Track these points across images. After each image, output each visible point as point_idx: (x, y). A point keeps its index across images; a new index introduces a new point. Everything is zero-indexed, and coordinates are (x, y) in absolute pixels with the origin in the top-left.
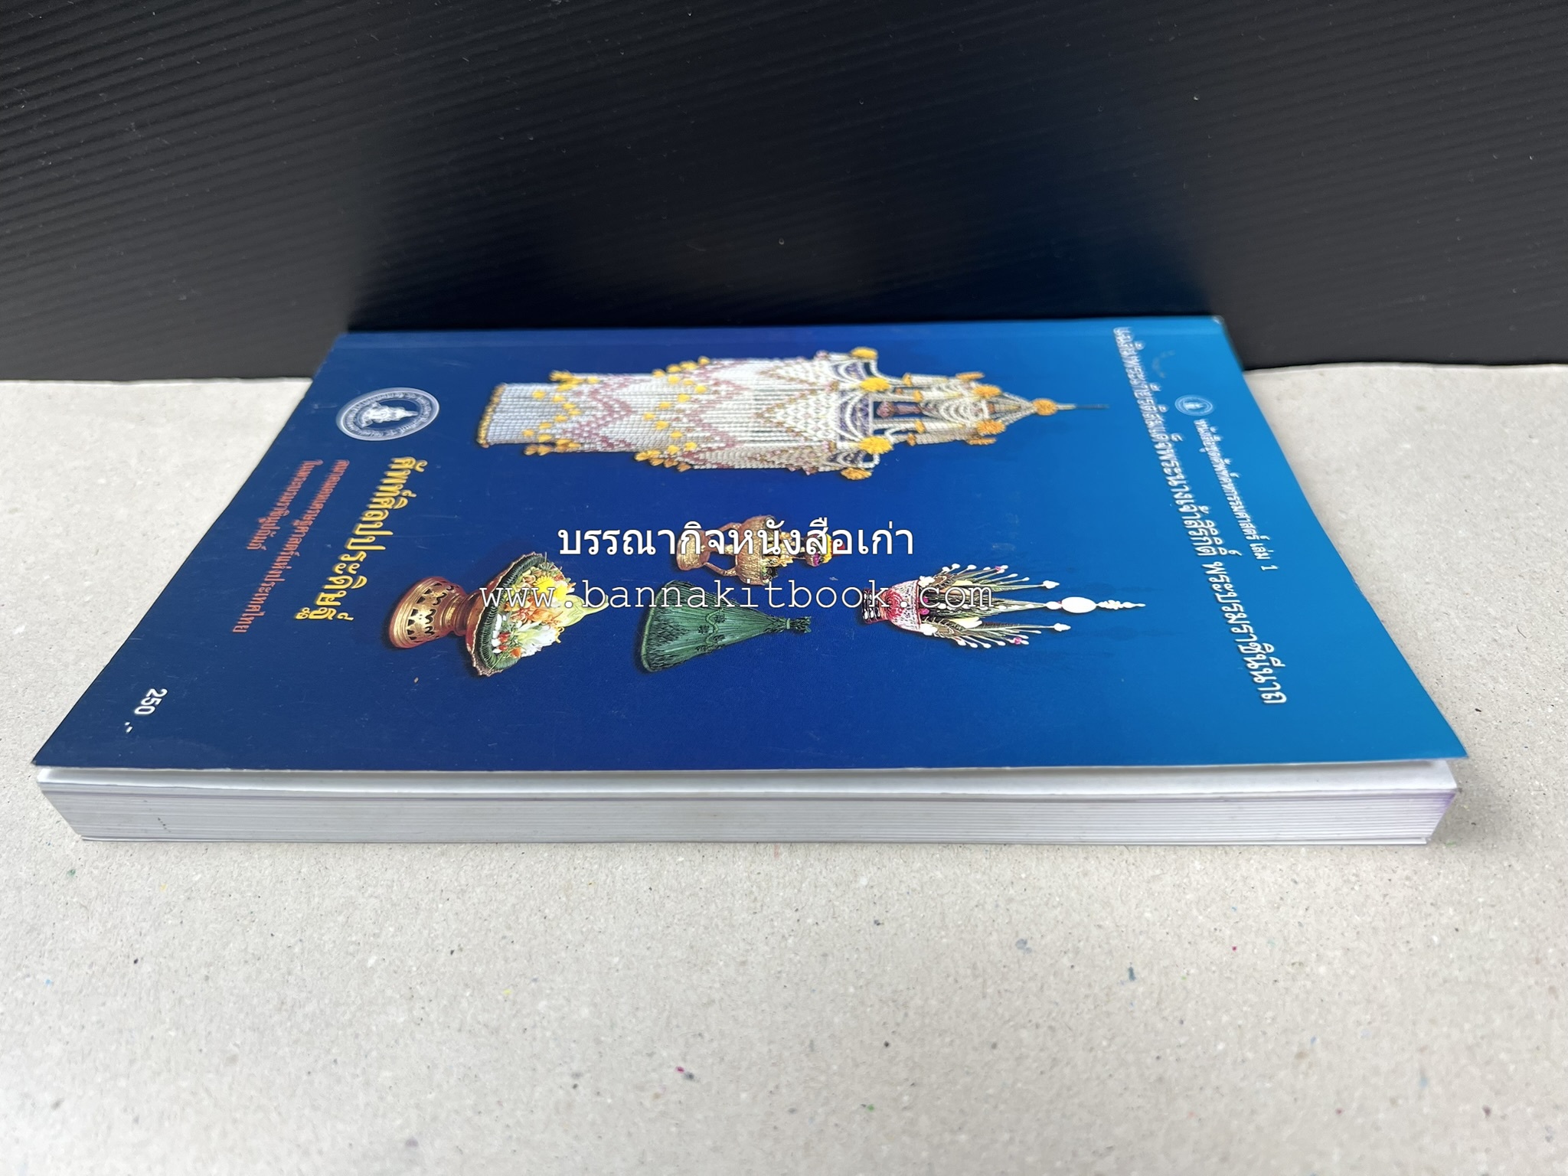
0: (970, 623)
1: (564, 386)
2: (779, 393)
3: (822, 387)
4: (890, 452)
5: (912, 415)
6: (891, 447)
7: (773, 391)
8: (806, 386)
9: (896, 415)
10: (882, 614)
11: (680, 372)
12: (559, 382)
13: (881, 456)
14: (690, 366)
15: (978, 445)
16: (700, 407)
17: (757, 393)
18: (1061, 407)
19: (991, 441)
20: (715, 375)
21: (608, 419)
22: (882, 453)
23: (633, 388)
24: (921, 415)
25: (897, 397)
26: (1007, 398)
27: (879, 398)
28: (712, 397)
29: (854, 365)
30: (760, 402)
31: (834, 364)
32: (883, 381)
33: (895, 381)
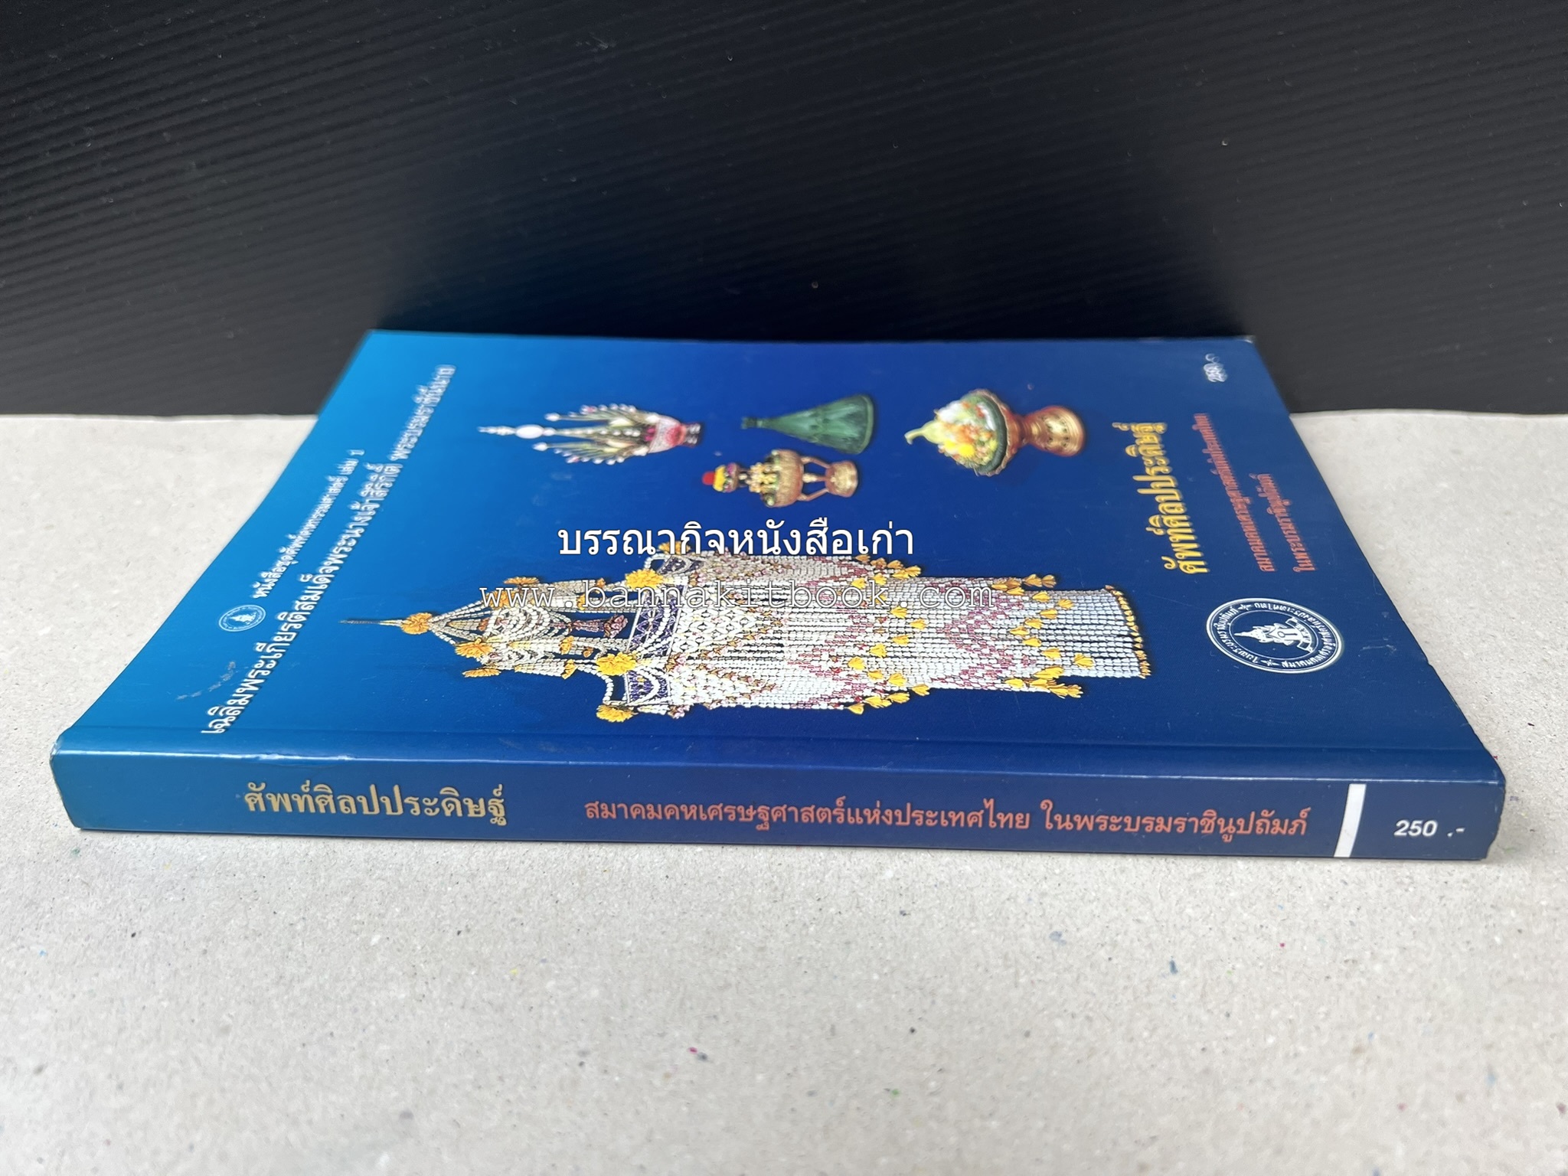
0: (620, 422)
1: (1055, 673)
2: (750, 655)
3: (691, 662)
4: (630, 572)
5: (585, 618)
6: (627, 578)
7: (758, 659)
8: (711, 664)
9: (605, 618)
10: (684, 429)
11: (891, 692)
12: (1067, 681)
13: (642, 568)
14: (877, 701)
15: (527, 577)
16: (855, 637)
17: (780, 656)
18: (398, 623)
19: (511, 581)
20: (840, 686)
21: (971, 622)
22: (639, 571)
23: (956, 668)
24: (575, 617)
25: (593, 643)
26: (454, 638)
27: (621, 645)
28: (840, 651)
29: (636, 697)
30: (776, 641)
31: (664, 699)
32: (603, 670)
33: (588, 669)
